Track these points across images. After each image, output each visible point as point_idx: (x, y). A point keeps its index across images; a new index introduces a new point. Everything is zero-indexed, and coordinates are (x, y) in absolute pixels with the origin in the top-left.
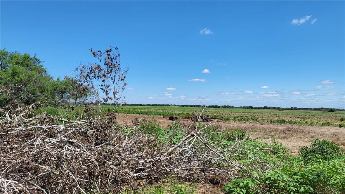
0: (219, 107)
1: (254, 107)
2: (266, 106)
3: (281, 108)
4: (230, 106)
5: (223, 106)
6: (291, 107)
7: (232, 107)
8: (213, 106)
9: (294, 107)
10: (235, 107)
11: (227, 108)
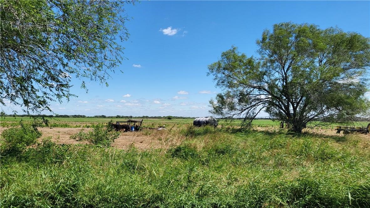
0: (68, 117)
1: (107, 116)
2: (119, 115)
3: (133, 117)
4: (81, 116)
5: (73, 116)
6: (142, 116)
7: (84, 117)
8: (62, 116)
9: (145, 116)
10: (87, 116)
11: (78, 117)
